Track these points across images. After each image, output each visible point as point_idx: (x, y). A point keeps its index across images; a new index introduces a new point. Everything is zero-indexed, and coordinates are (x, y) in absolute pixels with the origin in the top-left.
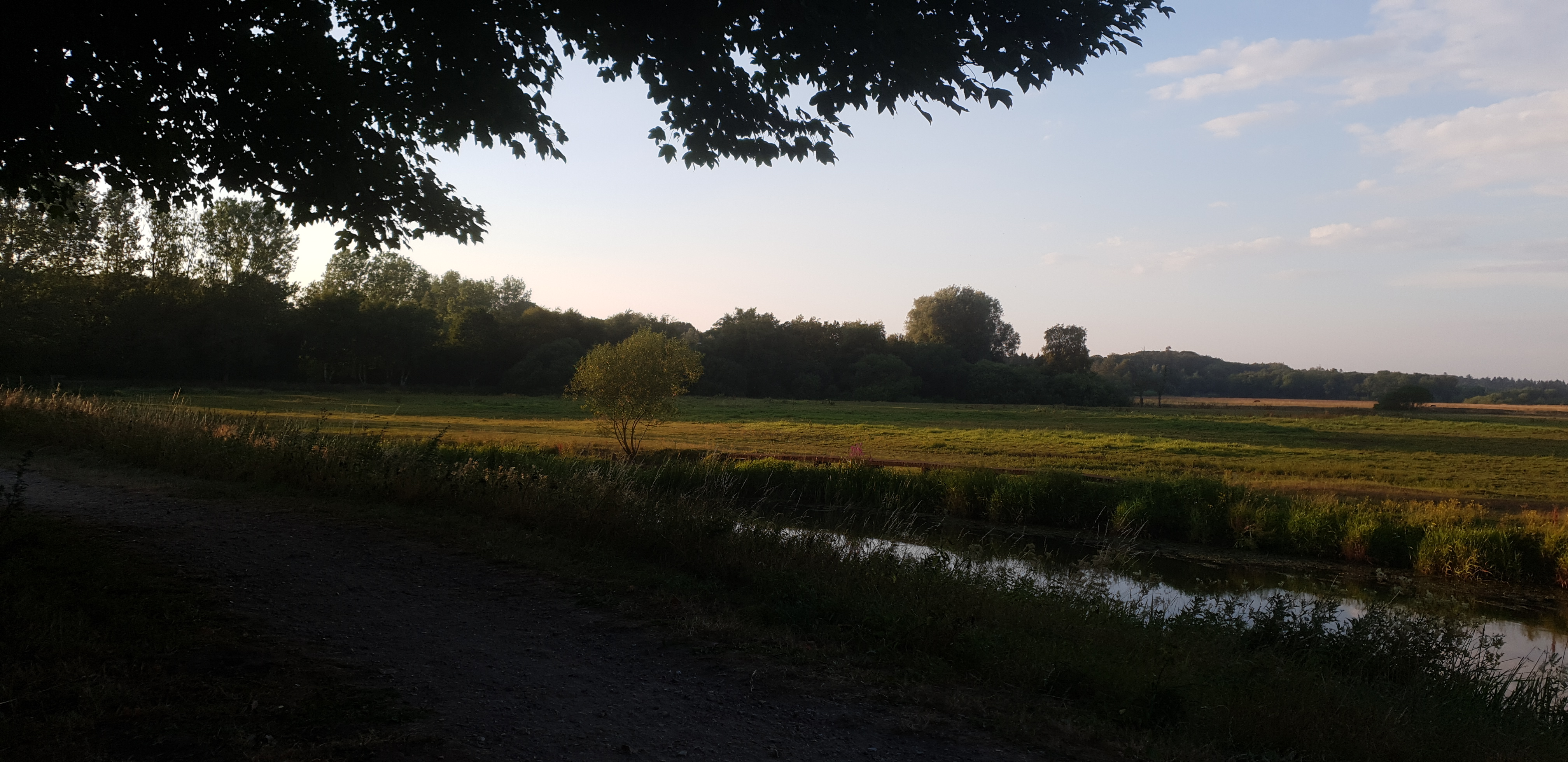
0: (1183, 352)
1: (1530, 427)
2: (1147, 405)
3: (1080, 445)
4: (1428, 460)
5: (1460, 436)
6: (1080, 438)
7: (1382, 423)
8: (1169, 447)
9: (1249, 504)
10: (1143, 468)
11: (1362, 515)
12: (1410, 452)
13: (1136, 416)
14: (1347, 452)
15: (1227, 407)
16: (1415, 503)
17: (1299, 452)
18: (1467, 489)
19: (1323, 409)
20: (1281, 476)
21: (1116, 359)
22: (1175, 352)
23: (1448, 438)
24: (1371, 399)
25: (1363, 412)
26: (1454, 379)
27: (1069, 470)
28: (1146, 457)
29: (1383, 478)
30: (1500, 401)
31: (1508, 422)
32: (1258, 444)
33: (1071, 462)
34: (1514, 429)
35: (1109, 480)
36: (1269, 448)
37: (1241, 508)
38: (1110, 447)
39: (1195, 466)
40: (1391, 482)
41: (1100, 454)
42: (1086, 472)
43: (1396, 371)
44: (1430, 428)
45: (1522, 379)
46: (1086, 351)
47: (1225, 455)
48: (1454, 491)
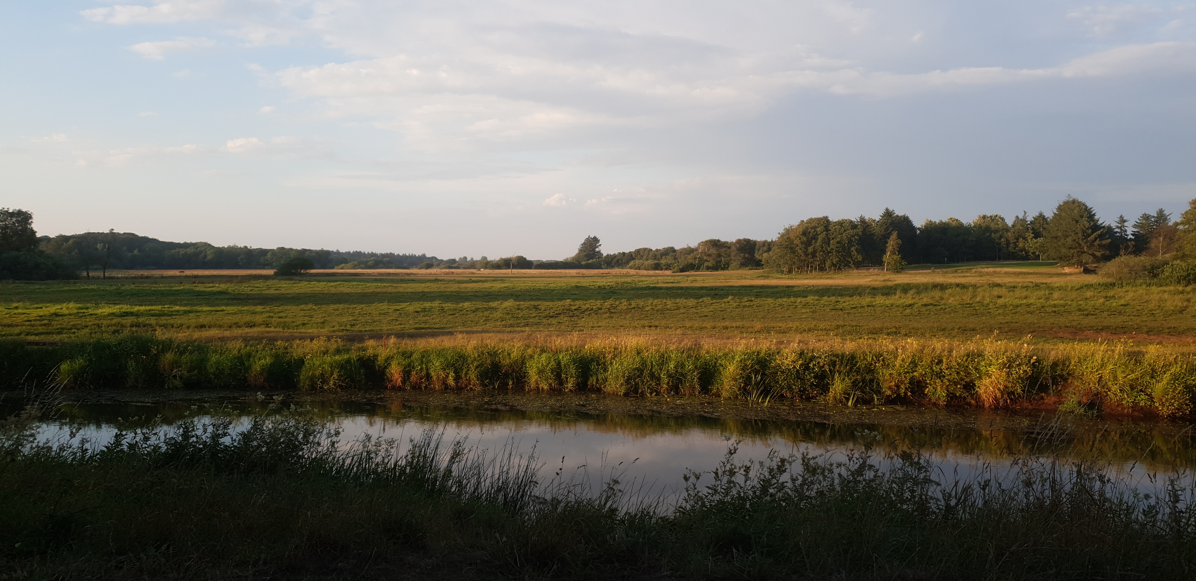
0: (125, 234)
1: (374, 284)
2: (93, 278)
3: (26, 315)
4: (309, 310)
5: (331, 292)
6: (27, 309)
7: (279, 285)
8: (111, 311)
9: (176, 353)
10: (87, 330)
11: (261, 354)
12: (298, 305)
13: (82, 288)
14: (253, 308)
15: (163, 277)
16: (298, 342)
17: (218, 309)
18: (333, 329)
19: (237, 276)
20: (203, 329)
21: (63, 239)
22: (118, 233)
23: (323, 294)
24: (272, 268)
25: (266, 278)
26: (328, 253)
27: (16, 337)
28: (88, 320)
29: (278, 325)
30: (357, 267)
31: (361, 281)
32: (186, 305)
33: (17, 330)
34: (364, 286)
35: (52, 344)
36: (194, 308)
37: (169, 356)
38: (56, 315)
39: (132, 326)
40: (283, 328)
41: (46, 322)
42: (31, 338)
43: (289, 247)
44: (312, 288)
45: (370, 252)
46: (33, 233)
47: (159, 315)
48: (325, 331)
